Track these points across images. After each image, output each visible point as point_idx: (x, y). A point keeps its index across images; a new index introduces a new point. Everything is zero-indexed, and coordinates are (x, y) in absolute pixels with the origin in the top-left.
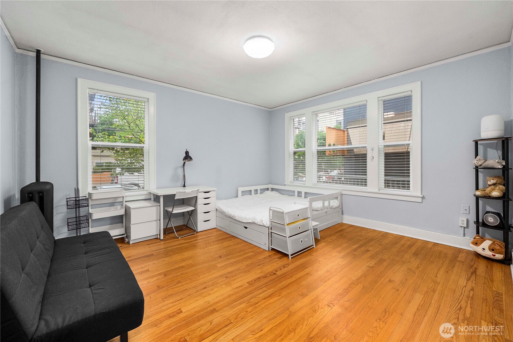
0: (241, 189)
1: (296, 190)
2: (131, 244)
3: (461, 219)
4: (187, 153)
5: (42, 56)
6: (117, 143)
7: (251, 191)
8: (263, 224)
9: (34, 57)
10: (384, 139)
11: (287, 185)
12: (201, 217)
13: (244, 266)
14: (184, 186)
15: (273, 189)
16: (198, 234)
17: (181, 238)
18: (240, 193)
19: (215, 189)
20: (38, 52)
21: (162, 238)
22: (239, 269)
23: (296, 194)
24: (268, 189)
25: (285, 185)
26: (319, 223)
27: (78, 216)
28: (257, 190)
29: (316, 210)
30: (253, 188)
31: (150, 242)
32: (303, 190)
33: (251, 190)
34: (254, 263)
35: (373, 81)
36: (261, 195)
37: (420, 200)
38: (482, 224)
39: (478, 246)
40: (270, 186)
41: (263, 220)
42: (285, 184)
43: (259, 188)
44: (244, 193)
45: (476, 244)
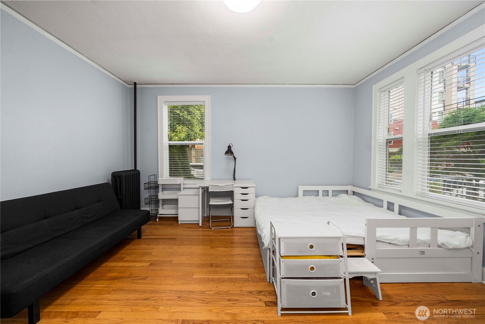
1: (386, 199)
2: (179, 223)
4: (229, 147)
5: (138, 86)
6: (185, 141)
9: (133, 88)
11: (372, 189)
12: (238, 213)
13: (214, 292)
14: (235, 179)
15: (354, 193)
16: (234, 230)
17: (214, 229)
18: (301, 193)
19: (254, 185)
20: (135, 84)
21: (200, 225)
22: (203, 292)
23: (385, 205)
24: (346, 192)
25: (370, 189)
26: (380, 271)
27: (150, 195)
28: (327, 191)
29: (390, 243)
30: (321, 189)
31: (192, 226)
32: (397, 202)
33: (319, 191)
34: (229, 292)
36: (333, 197)
40: (350, 188)
42: (369, 187)
43: (330, 188)
44: (306, 193)
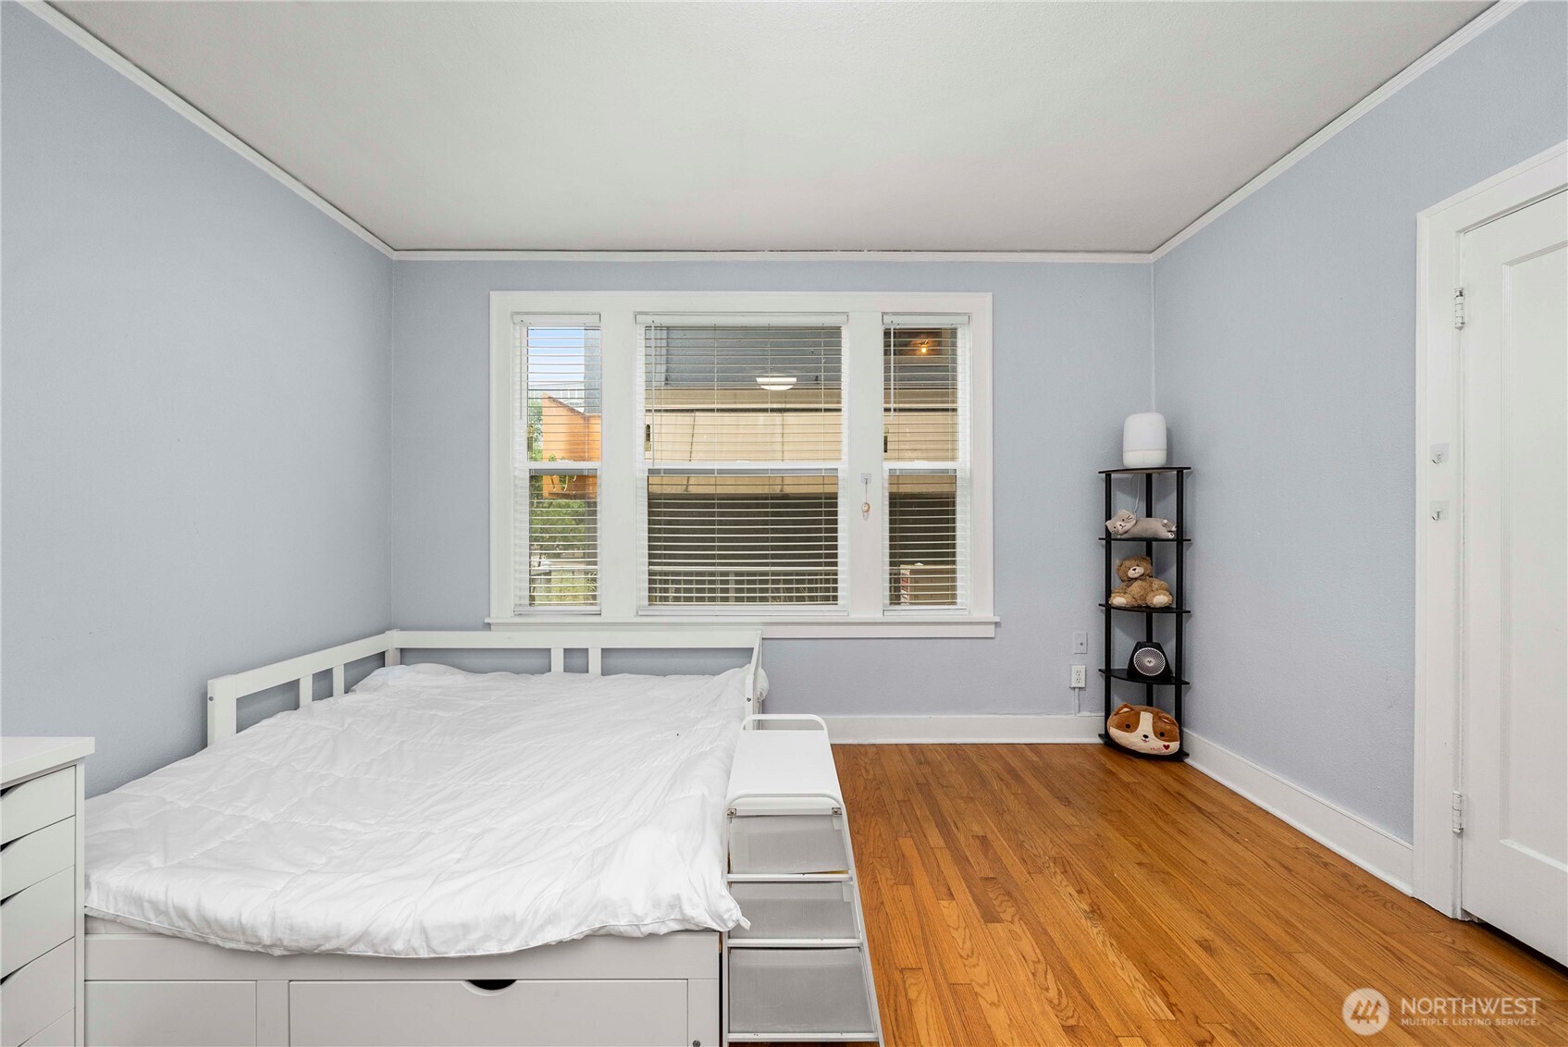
0: (225, 694)
1: (556, 643)
3: (1075, 668)
7: (294, 685)
8: (684, 919)
10: (886, 451)
11: (498, 624)
15: (406, 655)
23: (557, 661)
24: (380, 659)
25: (488, 626)
28: (327, 674)
30: (303, 669)
32: (593, 642)
33: (297, 682)
35: (865, 256)
36: (351, 696)
37: (990, 631)
38: (1128, 674)
39: (1132, 732)
40: (394, 640)
41: (678, 898)
42: (487, 621)
43: (336, 659)
45: (1128, 726)
